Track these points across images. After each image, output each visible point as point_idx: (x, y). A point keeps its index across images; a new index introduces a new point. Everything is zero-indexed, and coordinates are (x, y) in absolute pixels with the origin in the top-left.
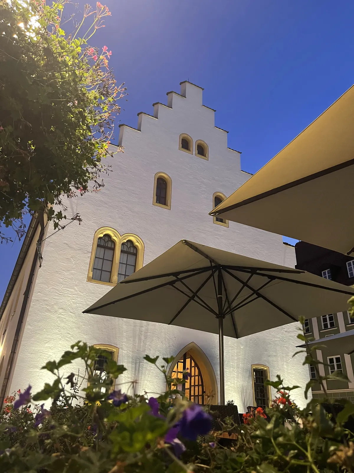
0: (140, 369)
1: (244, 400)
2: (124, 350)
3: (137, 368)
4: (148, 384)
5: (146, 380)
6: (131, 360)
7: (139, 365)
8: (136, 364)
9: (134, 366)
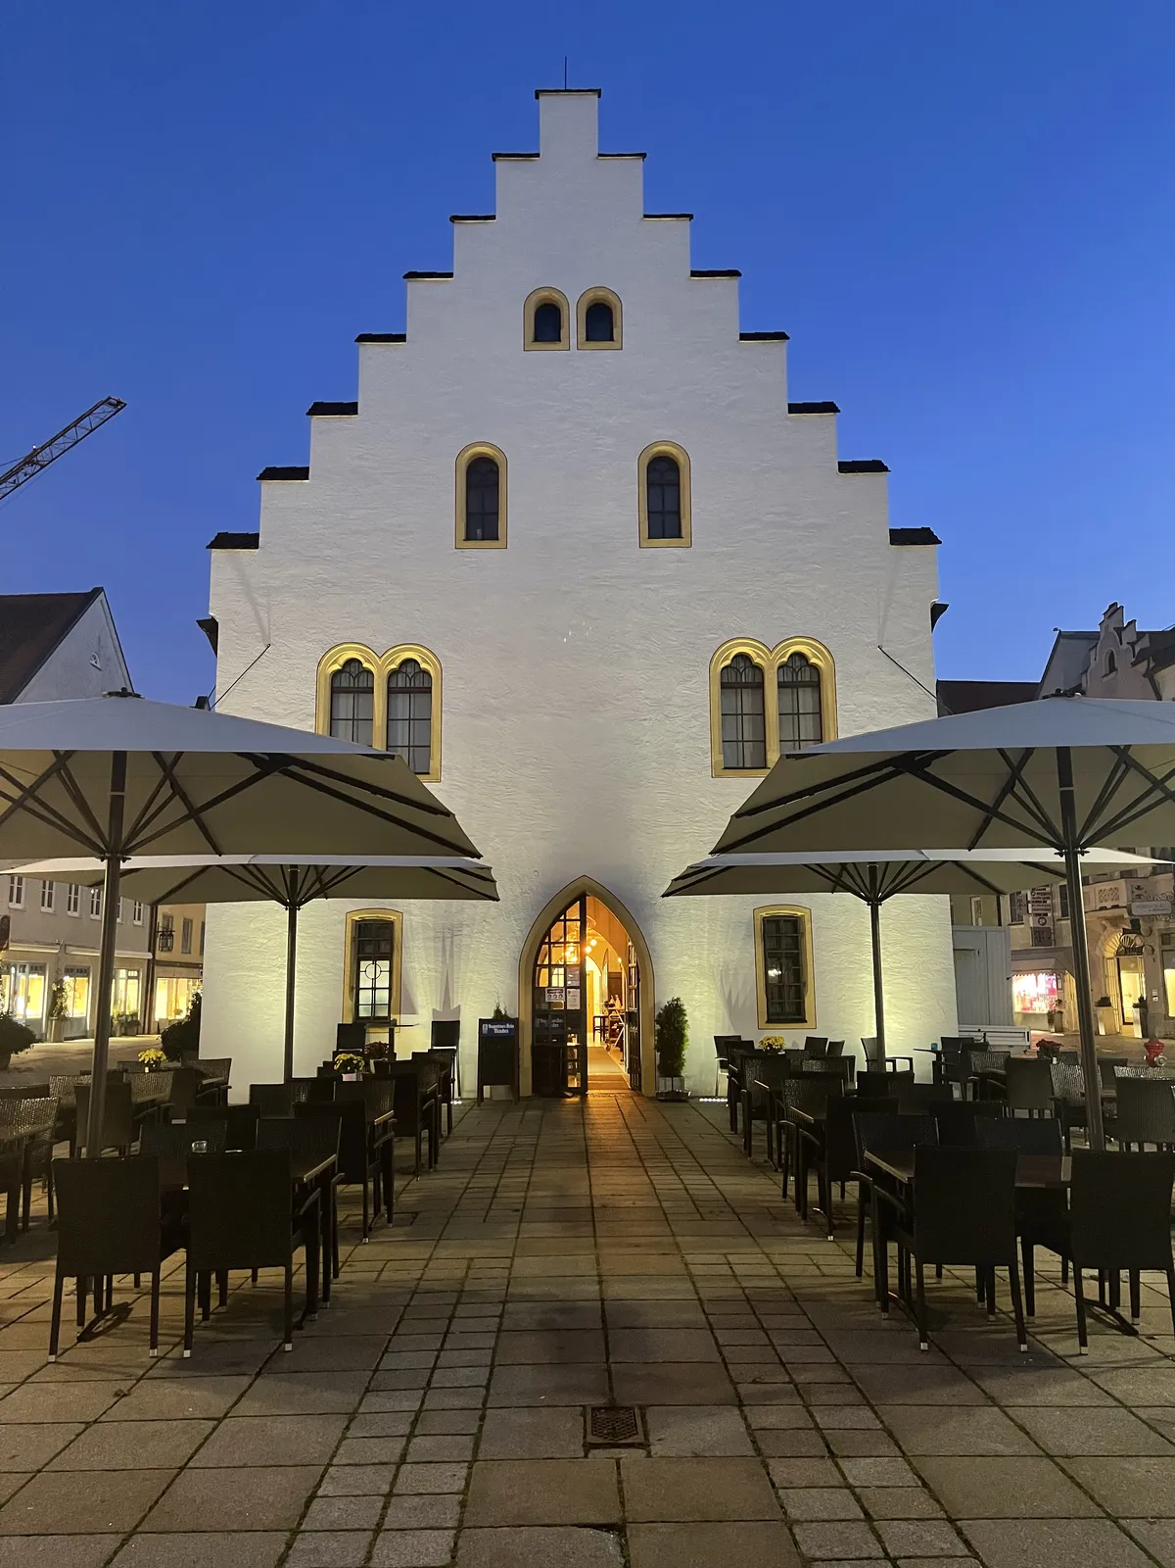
0: (456, 949)
1: (730, 993)
2: (415, 916)
3: (448, 948)
4: (475, 977)
5: (471, 972)
6: (432, 934)
7: (452, 943)
8: (444, 941)
9: (440, 945)
